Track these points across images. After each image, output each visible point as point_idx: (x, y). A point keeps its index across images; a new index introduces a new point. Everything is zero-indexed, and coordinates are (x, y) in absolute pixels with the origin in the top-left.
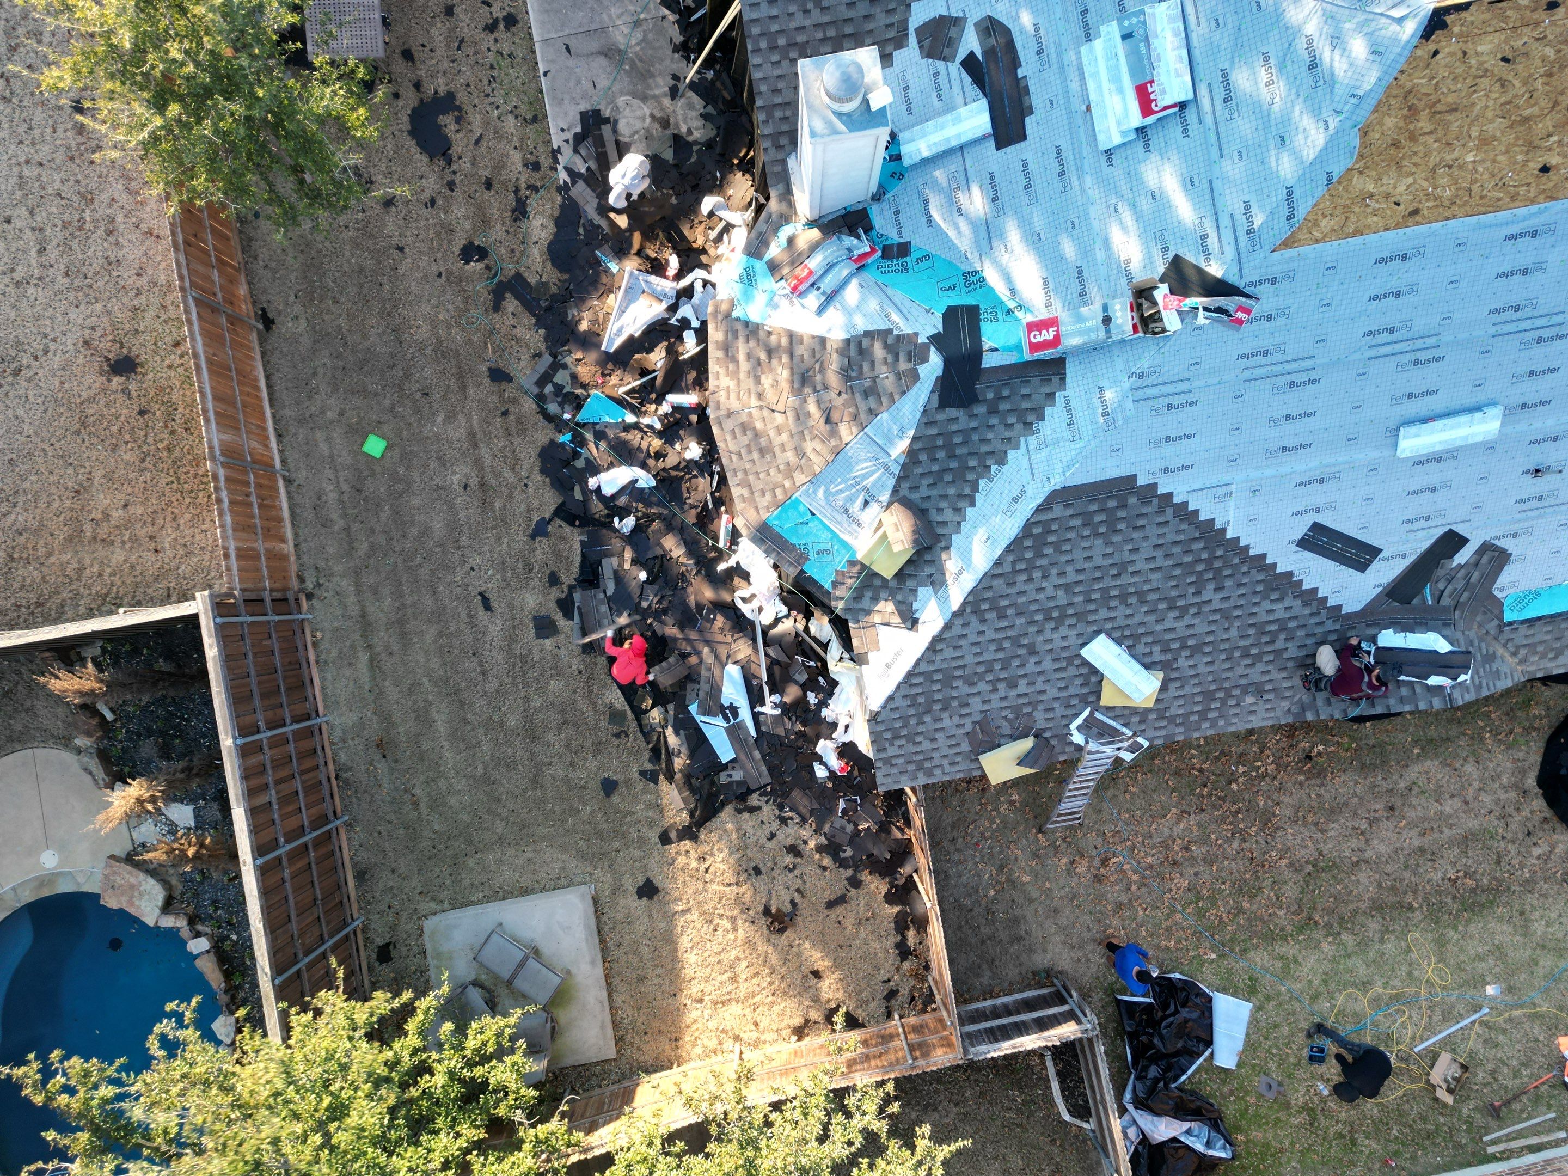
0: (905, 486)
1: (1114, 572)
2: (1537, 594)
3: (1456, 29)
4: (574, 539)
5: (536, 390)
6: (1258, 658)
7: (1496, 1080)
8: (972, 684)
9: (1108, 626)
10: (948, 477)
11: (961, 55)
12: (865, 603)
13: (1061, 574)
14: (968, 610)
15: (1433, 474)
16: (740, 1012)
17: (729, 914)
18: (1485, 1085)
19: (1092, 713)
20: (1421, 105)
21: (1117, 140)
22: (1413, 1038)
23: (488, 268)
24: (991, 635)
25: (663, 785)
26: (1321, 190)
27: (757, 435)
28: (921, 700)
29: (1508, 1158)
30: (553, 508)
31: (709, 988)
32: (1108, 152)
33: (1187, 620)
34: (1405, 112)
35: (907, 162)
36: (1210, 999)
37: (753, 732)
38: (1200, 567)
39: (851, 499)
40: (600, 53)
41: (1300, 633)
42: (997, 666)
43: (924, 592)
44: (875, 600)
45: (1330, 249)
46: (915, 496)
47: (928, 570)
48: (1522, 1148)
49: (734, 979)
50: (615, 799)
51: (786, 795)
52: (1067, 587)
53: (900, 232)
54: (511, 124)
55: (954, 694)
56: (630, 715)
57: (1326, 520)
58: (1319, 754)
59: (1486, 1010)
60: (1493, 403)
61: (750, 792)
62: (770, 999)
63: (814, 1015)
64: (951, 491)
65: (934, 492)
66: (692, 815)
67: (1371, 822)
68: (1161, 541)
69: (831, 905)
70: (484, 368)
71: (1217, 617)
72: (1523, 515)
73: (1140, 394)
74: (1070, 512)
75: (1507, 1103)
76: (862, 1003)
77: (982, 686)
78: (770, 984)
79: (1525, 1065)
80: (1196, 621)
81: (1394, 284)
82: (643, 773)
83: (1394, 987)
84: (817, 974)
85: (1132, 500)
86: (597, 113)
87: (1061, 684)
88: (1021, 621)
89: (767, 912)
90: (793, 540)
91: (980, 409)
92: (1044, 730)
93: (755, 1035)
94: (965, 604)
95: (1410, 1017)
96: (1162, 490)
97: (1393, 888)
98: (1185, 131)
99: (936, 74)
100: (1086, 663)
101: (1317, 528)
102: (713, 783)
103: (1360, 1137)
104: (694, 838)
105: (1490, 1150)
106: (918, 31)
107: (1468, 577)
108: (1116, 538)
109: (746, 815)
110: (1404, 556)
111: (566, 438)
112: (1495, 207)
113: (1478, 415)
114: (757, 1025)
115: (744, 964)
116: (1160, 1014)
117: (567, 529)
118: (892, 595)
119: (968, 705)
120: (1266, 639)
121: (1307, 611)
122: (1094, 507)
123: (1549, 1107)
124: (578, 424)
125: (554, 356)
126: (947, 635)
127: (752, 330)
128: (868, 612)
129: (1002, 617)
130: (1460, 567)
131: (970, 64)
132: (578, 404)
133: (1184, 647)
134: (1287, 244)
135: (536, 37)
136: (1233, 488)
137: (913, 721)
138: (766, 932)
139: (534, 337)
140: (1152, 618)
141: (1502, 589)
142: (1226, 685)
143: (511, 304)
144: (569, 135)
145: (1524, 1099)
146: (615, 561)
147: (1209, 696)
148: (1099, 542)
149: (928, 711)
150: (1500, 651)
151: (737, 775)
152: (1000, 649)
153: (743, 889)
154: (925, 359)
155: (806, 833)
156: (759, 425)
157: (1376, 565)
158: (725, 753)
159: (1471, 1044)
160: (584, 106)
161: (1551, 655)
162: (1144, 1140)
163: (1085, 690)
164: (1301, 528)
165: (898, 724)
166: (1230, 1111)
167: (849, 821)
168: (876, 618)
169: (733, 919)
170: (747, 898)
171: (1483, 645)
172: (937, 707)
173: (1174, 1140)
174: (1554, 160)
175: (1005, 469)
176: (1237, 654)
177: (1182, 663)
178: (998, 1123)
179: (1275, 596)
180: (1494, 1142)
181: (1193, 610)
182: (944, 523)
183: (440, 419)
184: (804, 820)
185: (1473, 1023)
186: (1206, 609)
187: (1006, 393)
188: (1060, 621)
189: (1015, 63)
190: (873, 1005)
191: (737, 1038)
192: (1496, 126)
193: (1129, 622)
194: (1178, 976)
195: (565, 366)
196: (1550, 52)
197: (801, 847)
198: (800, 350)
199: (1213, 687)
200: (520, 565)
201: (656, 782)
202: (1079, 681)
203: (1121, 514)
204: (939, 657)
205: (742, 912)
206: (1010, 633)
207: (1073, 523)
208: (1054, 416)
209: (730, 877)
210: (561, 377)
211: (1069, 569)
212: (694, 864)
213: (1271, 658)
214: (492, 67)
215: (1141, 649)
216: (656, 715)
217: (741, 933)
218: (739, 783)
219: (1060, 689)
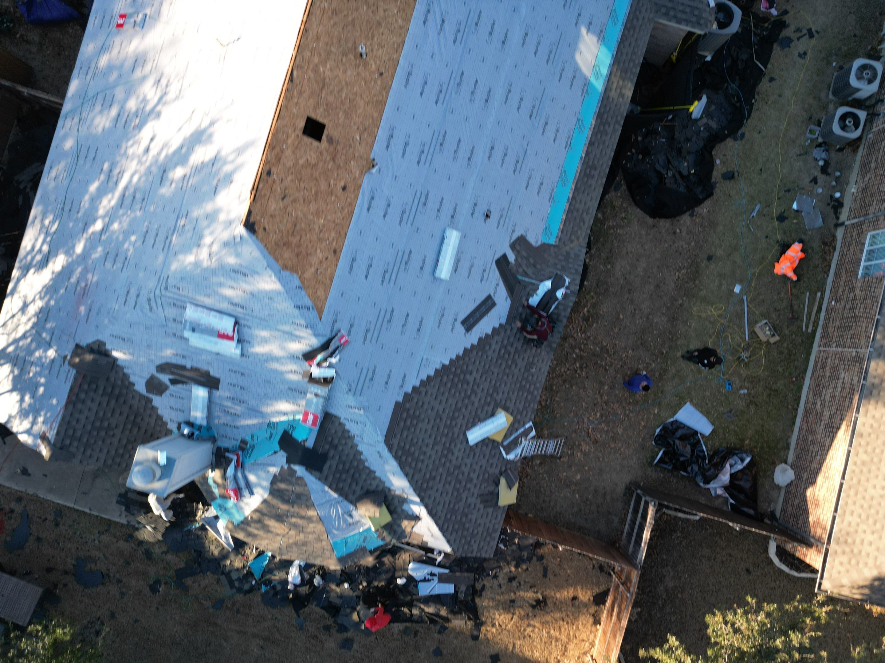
0: (351, 497)
1: (438, 421)
2: (548, 226)
3: (258, 218)
4: (313, 608)
5: (234, 591)
6: (514, 361)
7: (779, 310)
8: (461, 500)
9: (464, 428)
10: (357, 475)
11: (168, 383)
12: (399, 531)
13: (427, 445)
14: (423, 494)
15: (465, 265)
16: (574, 645)
17: (526, 625)
18: (779, 316)
19: (503, 447)
20: (285, 239)
21: (238, 352)
22: (741, 337)
23: (166, 583)
24: (440, 486)
25: (450, 625)
26: (303, 292)
27: (296, 544)
28: (456, 527)
29: (818, 325)
30: (293, 611)
31: (555, 654)
32: (242, 355)
33: (479, 391)
34: (285, 248)
35: (204, 423)
36: (676, 421)
37: (447, 571)
38: (456, 380)
39: (345, 521)
40: (94, 480)
41: (512, 339)
42: (458, 486)
43: (405, 507)
44: (400, 526)
45: (333, 292)
46: (359, 492)
47: (396, 501)
48: (816, 315)
49: (557, 640)
50: (444, 652)
51: (484, 570)
52: (435, 444)
53: (236, 440)
54: (105, 538)
55: (461, 509)
56: (408, 624)
57: (462, 316)
58: (588, 311)
59: (745, 298)
60: (444, 231)
61: (473, 587)
62: (574, 628)
63: (593, 610)
64: (364, 477)
65: (361, 484)
66: (470, 619)
67: (632, 302)
68: (434, 396)
69: (545, 575)
70: (211, 610)
71: (484, 377)
72: (505, 227)
73: (358, 392)
74: (398, 436)
75: (792, 311)
76: (598, 584)
77: (464, 496)
78: (567, 623)
79: (779, 293)
80: (481, 387)
81: (364, 268)
82: (440, 632)
83: (713, 333)
84: (574, 598)
85: (408, 405)
86: (120, 495)
87: (482, 456)
88: (441, 470)
89: (534, 607)
90: (353, 550)
91: (332, 453)
92: (501, 469)
93: (587, 644)
94: (419, 495)
95: (731, 334)
96: (410, 390)
97: (668, 308)
98: (248, 327)
99: (171, 395)
100: (477, 444)
101: (463, 322)
102: (461, 602)
103: (774, 387)
104: (482, 624)
105: (810, 330)
106: (148, 391)
107: (522, 257)
108: (422, 416)
109: (484, 594)
110: (498, 285)
111: (264, 588)
112: (351, 214)
113: (446, 241)
114: (583, 640)
115: (552, 631)
116: (671, 449)
117: (307, 610)
118: (401, 519)
119: (470, 505)
120: (506, 356)
121: (502, 334)
122: (402, 424)
123: (803, 293)
124: (260, 579)
125: (223, 573)
126: (430, 508)
127: (245, 522)
128: (404, 531)
129: (434, 478)
130: (516, 260)
131: (174, 382)
132: (250, 574)
133: (492, 395)
134: (320, 312)
135: (71, 505)
136: (425, 357)
137: (465, 533)
138: (543, 612)
139: (208, 579)
140: (470, 407)
141: (537, 242)
142: (520, 379)
143: (189, 581)
144: (124, 513)
145: (794, 302)
146: (333, 594)
147: (522, 388)
148: (420, 425)
149: (464, 524)
150: (567, 248)
151: (463, 588)
152: (450, 483)
153: (517, 613)
154: (295, 472)
155: (506, 570)
156: (291, 541)
157: (496, 299)
158: (449, 589)
159: (757, 313)
160: (114, 501)
161: (582, 224)
162: (726, 488)
163: (490, 446)
164: (461, 329)
165: (463, 541)
166: (732, 439)
167: (511, 546)
168: (408, 530)
169: (529, 625)
170: (522, 613)
171: (560, 257)
172: (464, 519)
173: (732, 475)
174: (342, 184)
175: (364, 453)
176: (507, 371)
177: (498, 398)
178: (685, 550)
179: (487, 348)
180: (807, 327)
181: (476, 387)
182: (377, 486)
183: (225, 644)
184: (500, 567)
185: (747, 306)
186: (478, 381)
187: (330, 439)
188: (450, 450)
189: (183, 368)
190: (602, 580)
191: (585, 654)
192: (313, 207)
193: (466, 419)
194: (658, 430)
195: (230, 572)
196: (289, 179)
197: (512, 575)
198: (265, 511)
199: (518, 385)
200: (312, 641)
201: (446, 628)
202: (484, 448)
203: (412, 412)
204: (439, 513)
205: (528, 619)
206: (444, 477)
207: (405, 435)
208: (349, 426)
209: (509, 616)
210: (234, 576)
211: (426, 441)
212: (494, 630)
213: (517, 356)
214: (75, 533)
215: (482, 416)
216: (415, 612)
217: (537, 625)
218: (467, 589)
219: (484, 457)
